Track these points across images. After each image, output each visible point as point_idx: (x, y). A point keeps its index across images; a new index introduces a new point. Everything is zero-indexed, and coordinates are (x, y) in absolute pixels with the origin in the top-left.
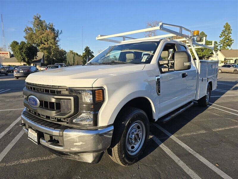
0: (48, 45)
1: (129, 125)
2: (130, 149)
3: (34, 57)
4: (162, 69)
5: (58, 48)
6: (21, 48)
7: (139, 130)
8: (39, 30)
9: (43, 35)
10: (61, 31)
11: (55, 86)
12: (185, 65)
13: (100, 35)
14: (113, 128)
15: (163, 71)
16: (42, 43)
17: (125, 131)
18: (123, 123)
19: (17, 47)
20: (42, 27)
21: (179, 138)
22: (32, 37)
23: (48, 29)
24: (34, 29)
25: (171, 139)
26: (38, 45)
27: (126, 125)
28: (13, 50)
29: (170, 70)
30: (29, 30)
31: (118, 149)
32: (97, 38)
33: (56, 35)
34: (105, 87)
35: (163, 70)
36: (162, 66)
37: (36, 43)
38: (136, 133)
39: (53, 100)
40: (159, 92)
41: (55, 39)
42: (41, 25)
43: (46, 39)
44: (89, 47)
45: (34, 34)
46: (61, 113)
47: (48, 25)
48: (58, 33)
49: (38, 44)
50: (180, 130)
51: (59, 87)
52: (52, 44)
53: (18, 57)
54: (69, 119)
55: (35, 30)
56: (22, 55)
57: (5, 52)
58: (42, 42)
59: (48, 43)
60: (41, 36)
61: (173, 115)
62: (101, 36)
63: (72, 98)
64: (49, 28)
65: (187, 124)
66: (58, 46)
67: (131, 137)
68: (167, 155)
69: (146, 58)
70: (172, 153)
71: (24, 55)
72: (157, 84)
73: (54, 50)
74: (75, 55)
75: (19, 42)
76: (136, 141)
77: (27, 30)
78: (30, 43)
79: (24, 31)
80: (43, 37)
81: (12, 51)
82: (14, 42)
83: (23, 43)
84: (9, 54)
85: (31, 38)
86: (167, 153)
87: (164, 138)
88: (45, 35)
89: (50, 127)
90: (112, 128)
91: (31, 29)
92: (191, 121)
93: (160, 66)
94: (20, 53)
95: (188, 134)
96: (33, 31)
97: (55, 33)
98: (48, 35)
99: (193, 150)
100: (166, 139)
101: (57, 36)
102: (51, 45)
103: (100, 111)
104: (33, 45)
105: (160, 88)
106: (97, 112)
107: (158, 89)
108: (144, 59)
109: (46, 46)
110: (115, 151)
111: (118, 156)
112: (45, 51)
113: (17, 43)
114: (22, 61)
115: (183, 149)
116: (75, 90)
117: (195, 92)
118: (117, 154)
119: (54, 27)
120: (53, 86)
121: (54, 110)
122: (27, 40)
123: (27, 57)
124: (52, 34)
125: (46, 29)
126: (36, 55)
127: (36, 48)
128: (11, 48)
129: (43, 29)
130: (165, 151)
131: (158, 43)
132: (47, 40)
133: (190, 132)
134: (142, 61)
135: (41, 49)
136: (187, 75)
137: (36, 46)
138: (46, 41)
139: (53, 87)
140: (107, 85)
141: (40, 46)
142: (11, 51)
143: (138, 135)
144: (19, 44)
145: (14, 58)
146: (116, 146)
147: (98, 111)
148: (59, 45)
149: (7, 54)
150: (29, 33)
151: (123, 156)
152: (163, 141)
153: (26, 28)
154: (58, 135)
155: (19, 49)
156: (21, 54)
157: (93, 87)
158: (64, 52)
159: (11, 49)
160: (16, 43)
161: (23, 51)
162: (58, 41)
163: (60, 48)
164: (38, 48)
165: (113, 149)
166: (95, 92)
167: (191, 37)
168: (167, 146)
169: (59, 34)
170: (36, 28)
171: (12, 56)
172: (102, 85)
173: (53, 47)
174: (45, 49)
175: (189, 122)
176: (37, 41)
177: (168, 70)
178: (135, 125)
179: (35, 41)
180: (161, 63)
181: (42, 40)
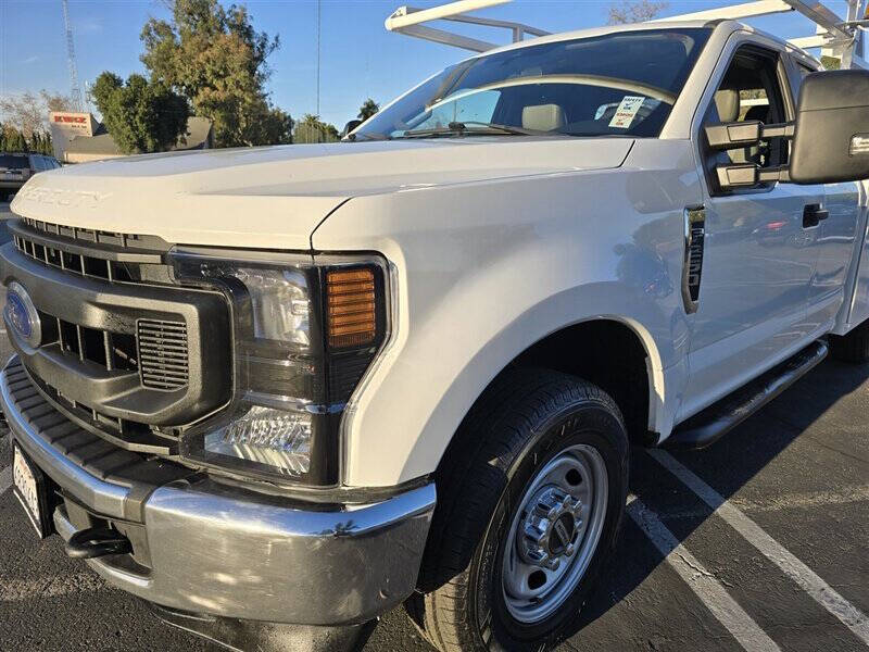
0: (228, 93)
1: (529, 470)
2: (523, 587)
3: (176, 134)
4: (721, 172)
5: (264, 106)
6: (131, 100)
7: (573, 488)
8: (195, 34)
9: (207, 52)
10: (277, 39)
11: (112, 235)
12: (854, 152)
13: (403, 10)
14: (434, 500)
15: (724, 182)
16: (204, 82)
17: (500, 507)
18: (492, 463)
19: (117, 98)
20: (205, 21)
21: (759, 518)
22: (168, 59)
23: (227, 29)
24: (178, 27)
25: (724, 522)
26: (192, 93)
27: (510, 476)
28: (104, 109)
29: (764, 176)
30: (158, 33)
31: (459, 604)
32: (390, 24)
33: (257, 54)
34: (395, 255)
35: (725, 176)
36: (720, 158)
37: (183, 85)
38: (558, 509)
39: (96, 318)
40: (695, 296)
41: (252, 70)
42: (200, 15)
43: (221, 68)
44: (376, 103)
45: (178, 47)
46: (139, 388)
47: (230, 11)
48: (263, 46)
49: (190, 86)
50: (761, 476)
51: (130, 243)
52: (241, 87)
53: (120, 133)
54: (185, 427)
55: (181, 33)
56: (135, 129)
57: (75, 115)
58: (204, 79)
59: (226, 86)
60: (201, 58)
61: (742, 411)
62: (409, 12)
63: (190, 312)
64: (232, 27)
65: (790, 448)
66: (265, 95)
67: (533, 534)
68: (707, 615)
69: (634, 111)
70: (734, 605)
71: (142, 127)
72: (687, 252)
73: (250, 112)
74: (324, 134)
75: (125, 78)
76: (559, 550)
77: (153, 33)
78: (161, 83)
79: (142, 38)
80: (208, 61)
81: (99, 110)
82: (104, 75)
83: (137, 81)
84: (88, 120)
85: (167, 64)
86: (707, 602)
87: (686, 518)
88: (215, 51)
89: (85, 463)
90: (429, 497)
91: (164, 29)
92: (808, 430)
93: (712, 155)
94: (128, 118)
95: (802, 501)
96: (174, 36)
97: (251, 46)
98: (227, 51)
99: (840, 598)
100: (700, 520)
101: (260, 59)
102: (238, 93)
103: (355, 397)
104: (174, 90)
105: (699, 272)
106: (334, 409)
107: (691, 280)
108: (626, 113)
109: (221, 95)
110: (439, 612)
111: (455, 640)
112: (217, 116)
113: (117, 83)
114: (136, 150)
115: (790, 583)
116: (215, 265)
117: (842, 299)
118: (453, 630)
119: (250, 22)
120: (105, 234)
121: (106, 375)
122: (151, 71)
123: (152, 137)
124: (243, 48)
125: (221, 30)
126: (184, 128)
127: (182, 102)
128: (94, 99)
129: (209, 31)
130: (699, 594)
131: (701, 35)
132: (221, 73)
133: (811, 491)
134: (613, 124)
135: (201, 105)
136: (825, 216)
137: (183, 94)
138: (218, 76)
139: (103, 240)
140: (405, 240)
141: (197, 94)
142: (94, 109)
143: (567, 519)
144: (124, 86)
145: (107, 138)
146: (449, 588)
147: (347, 398)
148: (265, 91)
149: (83, 120)
150: (159, 43)
151: (485, 637)
152: (682, 531)
153: (147, 26)
154: (122, 515)
155: (122, 105)
156: (131, 125)
157: (318, 253)
158: (285, 119)
159: (96, 103)
160: (111, 81)
161: (136, 113)
162: (262, 77)
163: (272, 105)
164: (190, 102)
165: (428, 599)
166: (326, 284)
167: (853, 26)
168: (707, 561)
169: (267, 50)
170: (184, 24)
171: (99, 130)
172: (376, 239)
173: (244, 101)
174: (214, 105)
175: (797, 435)
176: (187, 75)
177: (751, 179)
178: (560, 465)
179: (180, 77)
180: (718, 136)
181: (204, 71)
